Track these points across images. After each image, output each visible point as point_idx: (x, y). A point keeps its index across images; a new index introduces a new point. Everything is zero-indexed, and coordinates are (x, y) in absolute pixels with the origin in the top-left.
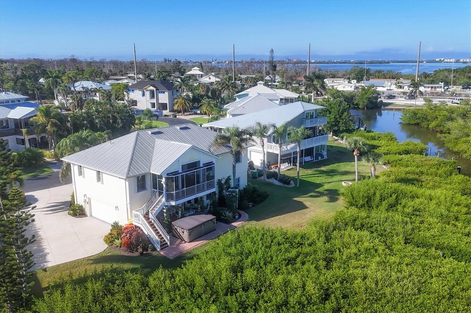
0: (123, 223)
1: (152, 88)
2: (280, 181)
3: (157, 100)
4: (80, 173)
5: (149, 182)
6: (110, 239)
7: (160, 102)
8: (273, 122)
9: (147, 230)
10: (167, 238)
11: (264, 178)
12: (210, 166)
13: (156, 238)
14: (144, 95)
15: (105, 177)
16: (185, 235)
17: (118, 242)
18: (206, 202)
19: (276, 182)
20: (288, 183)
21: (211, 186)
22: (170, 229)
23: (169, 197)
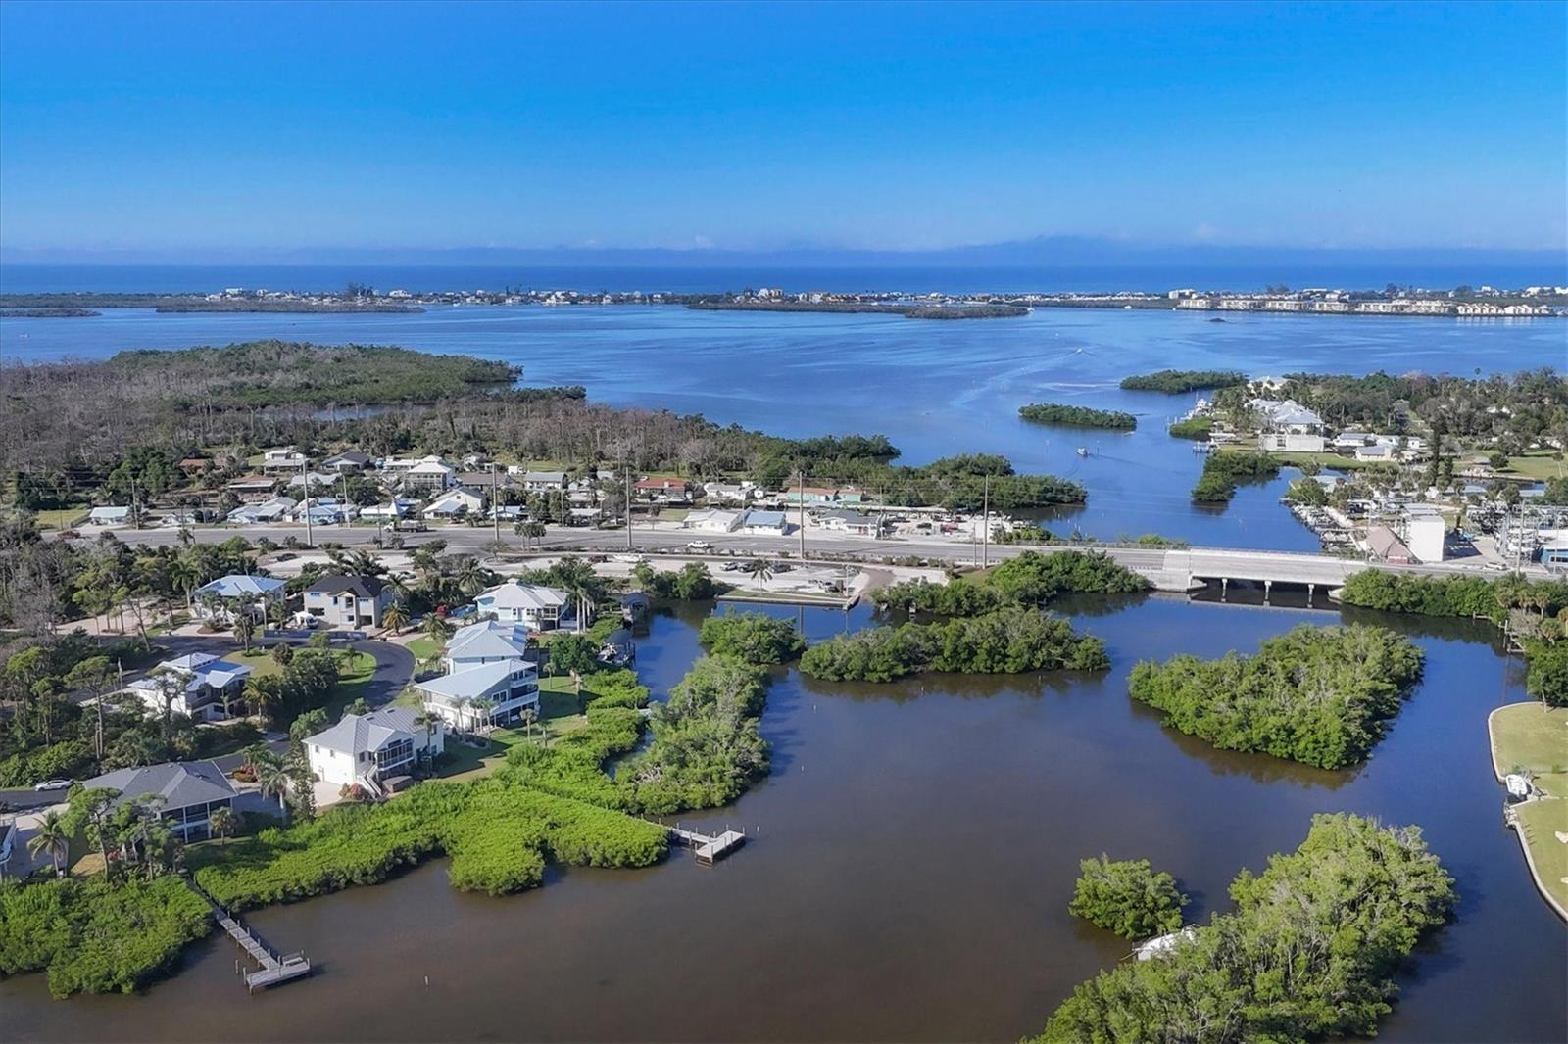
0: (350, 783)
1: (349, 595)
2: (477, 744)
3: (357, 610)
4: (317, 751)
5: (366, 757)
6: (343, 794)
7: (361, 614)
8: (468, 695)
9: (367, 787)
10: (379, 791)
11: (464, 742)
12: (409, 743)
13: (372, 791)
14: (336, 602)
15: (337, 754)
16: (391, 789)
17: (348, 795)
18: (407, 766)
19: (473, 745)
20: (484, 745)
21: (410, 755)
22: (381, 786)
23: (380, 766)
